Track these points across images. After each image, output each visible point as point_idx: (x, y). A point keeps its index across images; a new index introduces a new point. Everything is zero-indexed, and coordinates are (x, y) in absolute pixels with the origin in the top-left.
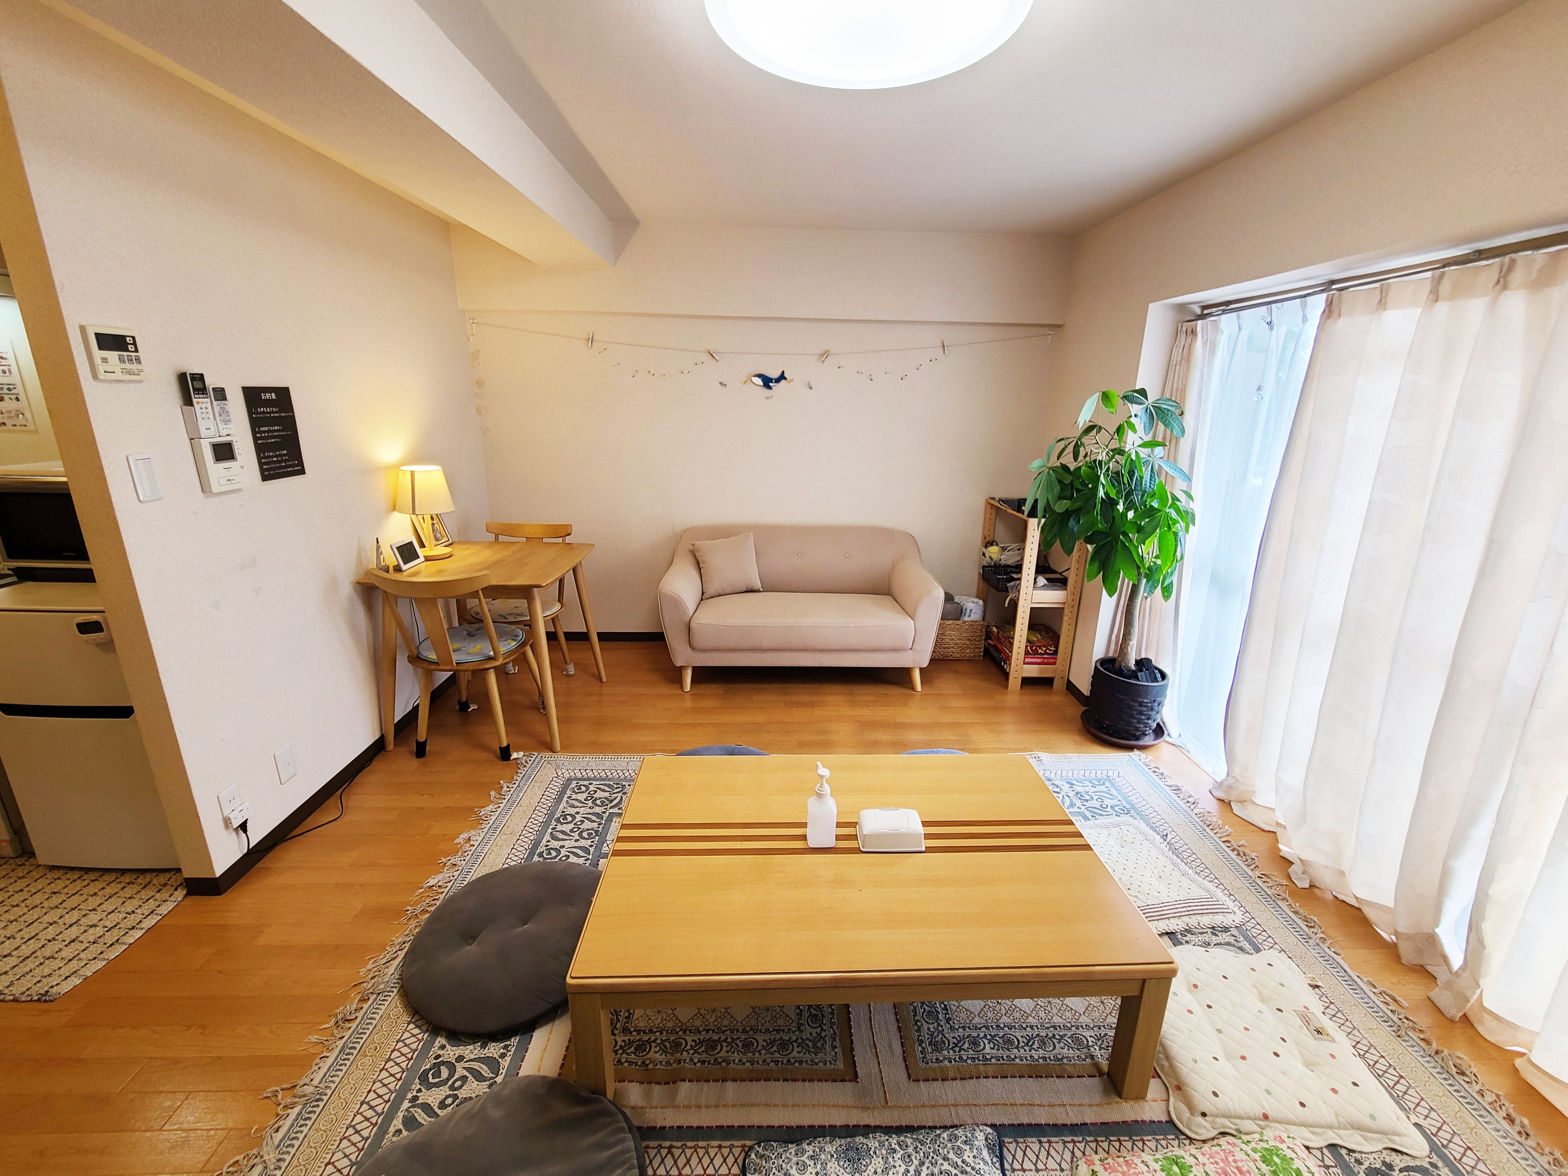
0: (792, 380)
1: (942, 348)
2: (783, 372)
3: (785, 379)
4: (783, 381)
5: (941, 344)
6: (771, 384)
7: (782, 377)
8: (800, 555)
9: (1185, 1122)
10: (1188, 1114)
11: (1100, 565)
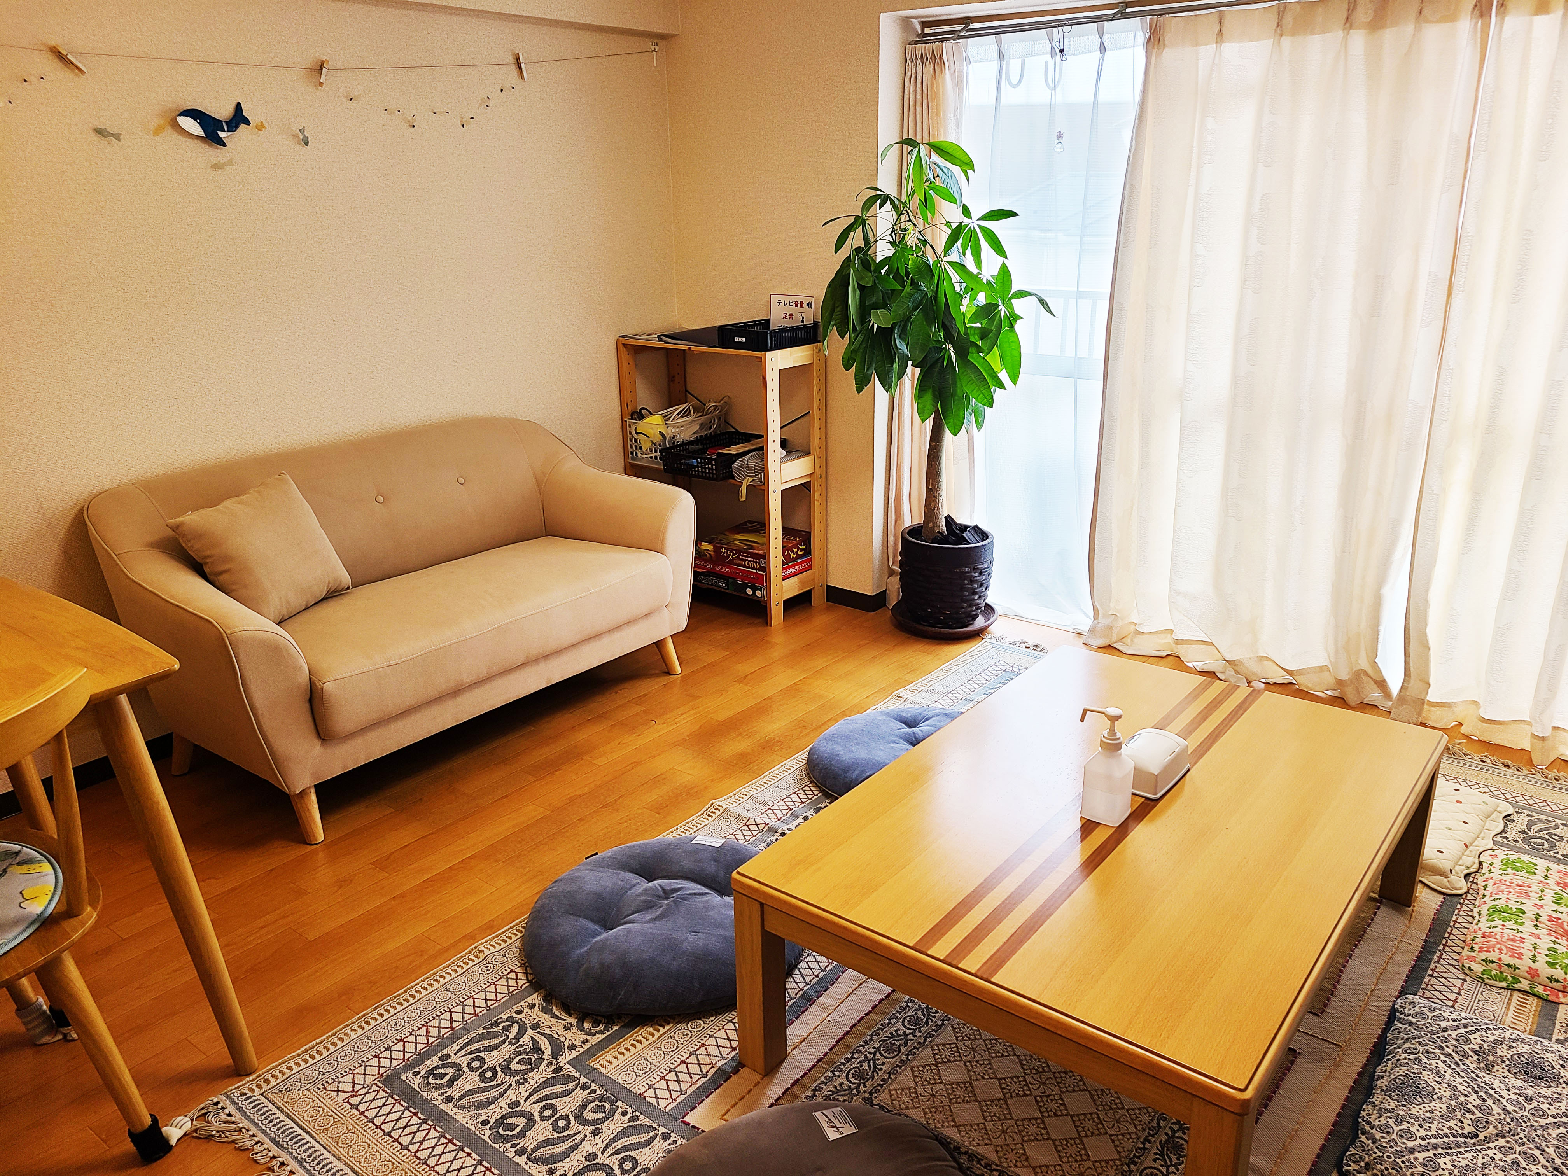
0: (260, 127)
1: (514, 67)
2: (239, 106)
3: (247, 122)
4: (242, 127)
5: (511, 59)
6: (222, 134)
7: (238, 119)
8: (381, 499)
9: (1449, 886)
10: (1446, 880)
11: (934, 395)
